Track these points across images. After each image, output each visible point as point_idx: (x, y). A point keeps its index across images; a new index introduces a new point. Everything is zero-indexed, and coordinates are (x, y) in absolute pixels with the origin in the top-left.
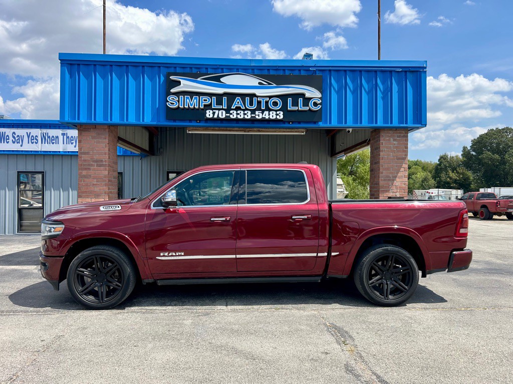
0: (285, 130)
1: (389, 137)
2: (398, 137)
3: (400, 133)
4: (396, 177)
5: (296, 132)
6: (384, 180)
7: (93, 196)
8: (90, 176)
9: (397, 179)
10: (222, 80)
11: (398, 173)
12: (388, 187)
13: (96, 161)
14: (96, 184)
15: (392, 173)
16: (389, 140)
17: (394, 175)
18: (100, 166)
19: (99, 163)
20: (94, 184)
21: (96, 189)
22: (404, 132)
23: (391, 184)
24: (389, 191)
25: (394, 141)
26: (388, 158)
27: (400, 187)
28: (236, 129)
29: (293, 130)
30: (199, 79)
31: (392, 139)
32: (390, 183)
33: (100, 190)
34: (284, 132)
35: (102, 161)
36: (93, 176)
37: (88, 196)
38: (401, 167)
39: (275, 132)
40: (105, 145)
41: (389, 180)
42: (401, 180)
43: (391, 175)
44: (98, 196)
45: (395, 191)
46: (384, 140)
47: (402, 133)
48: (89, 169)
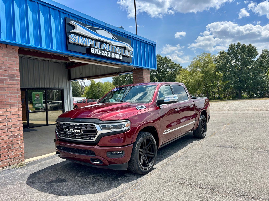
7: (8, 106)
8: (4, 89)
10: (97, 31)
13: (9, 76)
14: (10, 96)
18: (13, 80)
19: (12, 78)
20: (8, 96)
21: (11, 100)
30: (86, 27)
33: (14, 101)
35: (14, 76)
36: (7, 89)
37: (3, 106)
40: (17, 63)
44: (13, 106)
48: (3, 83)
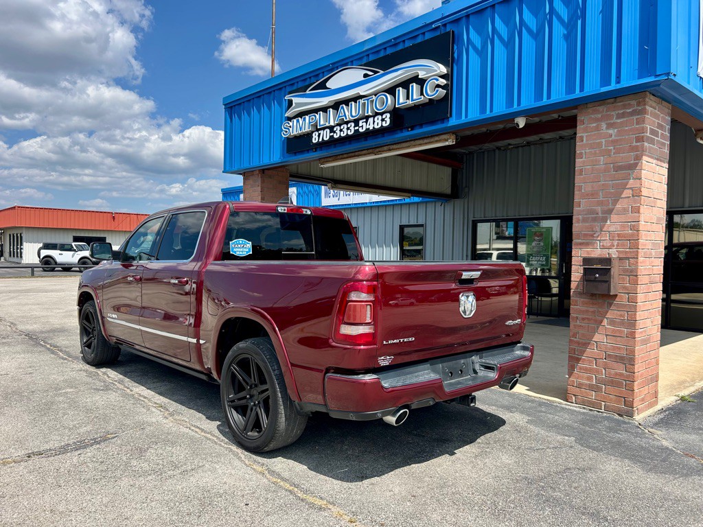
0: (421, 142)
1: (597, 120)
2: (618, 117)
3: (624, 107)
4: (610, 212)
5: (437, 141)
6: (584, 220)
9: (614, 217)
10: (328, 85)
11: (615, 202)
12: (592, 236)
15: (601, 203)
16: (598, 128)
17: (606, 208)
22: (634, 102)
23: (598, 229)
24: (592, 244)
25: (608, 128)
26: (592, 169)
27: (619, 235)
28: (364, 152)
29: (432, 140)
30: (308, 92)
31: (604, 126)
32: (597, 226)
34: (421, 145)
38: (624, 187)
39: (408, 147)
40: (259, 193)
41: (594, 220)
42: (623, 218)
43: (599, 209)
45: (608, 244)
46: (585, 130)
47: (630, 106)
